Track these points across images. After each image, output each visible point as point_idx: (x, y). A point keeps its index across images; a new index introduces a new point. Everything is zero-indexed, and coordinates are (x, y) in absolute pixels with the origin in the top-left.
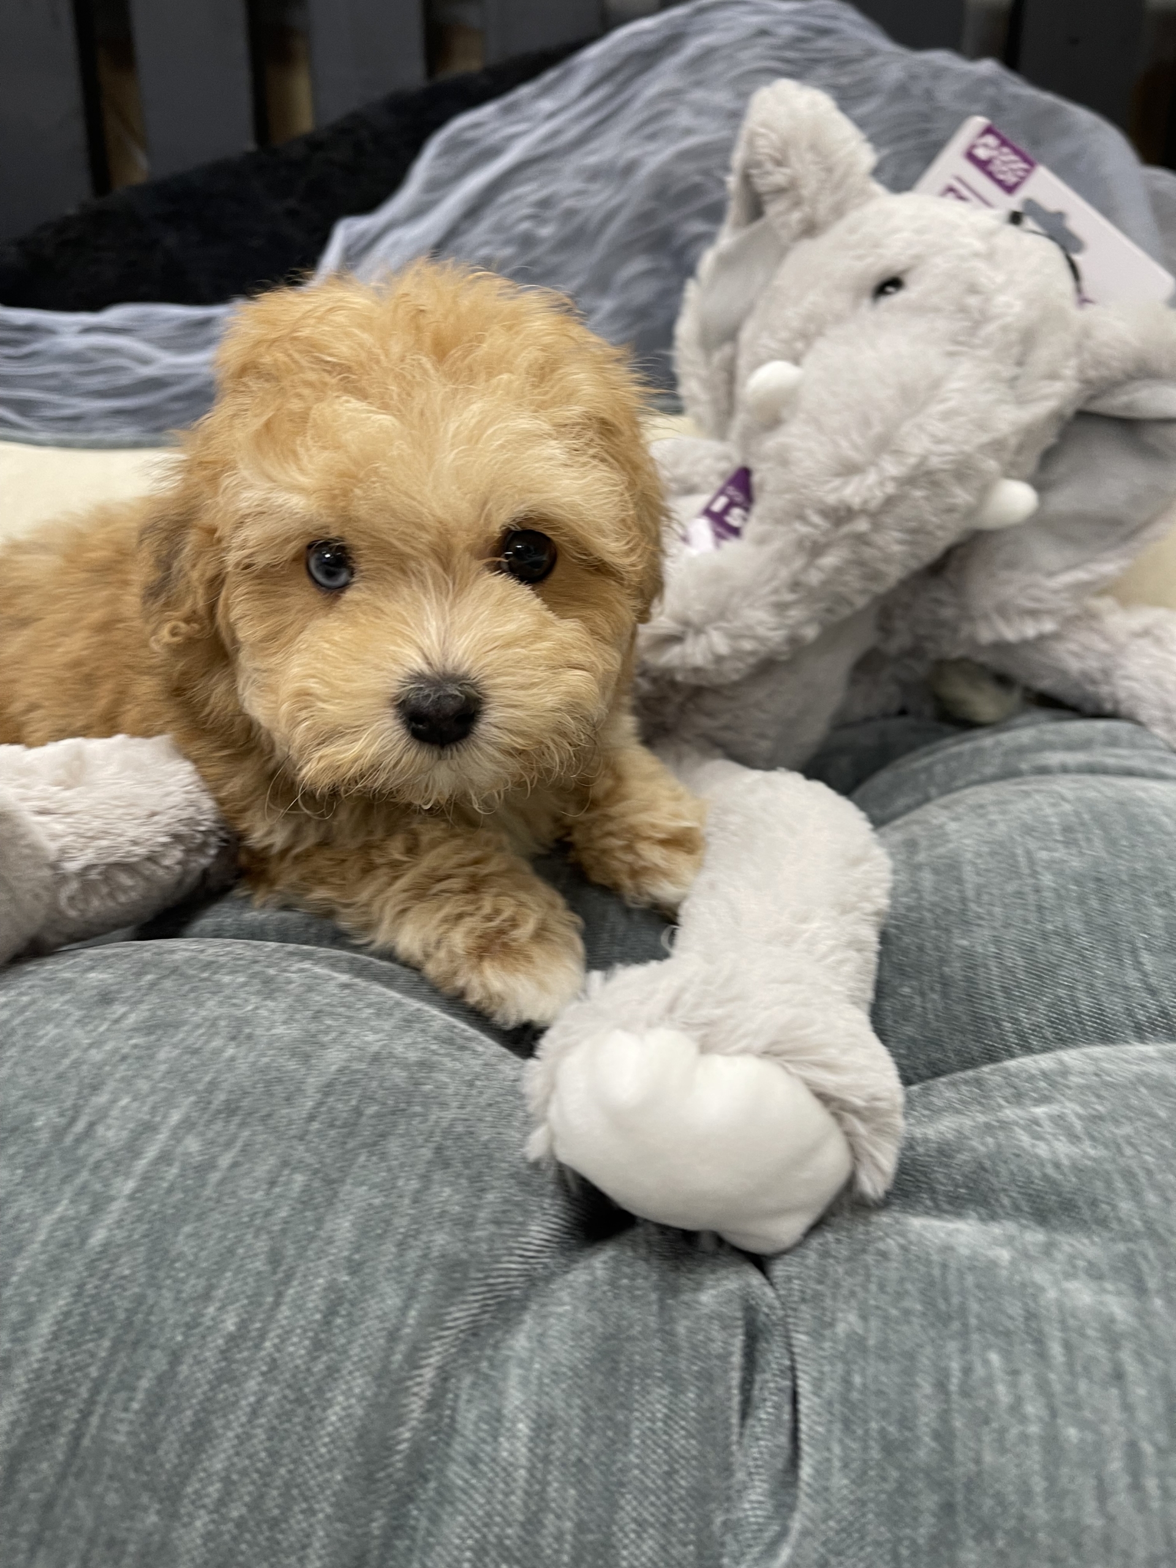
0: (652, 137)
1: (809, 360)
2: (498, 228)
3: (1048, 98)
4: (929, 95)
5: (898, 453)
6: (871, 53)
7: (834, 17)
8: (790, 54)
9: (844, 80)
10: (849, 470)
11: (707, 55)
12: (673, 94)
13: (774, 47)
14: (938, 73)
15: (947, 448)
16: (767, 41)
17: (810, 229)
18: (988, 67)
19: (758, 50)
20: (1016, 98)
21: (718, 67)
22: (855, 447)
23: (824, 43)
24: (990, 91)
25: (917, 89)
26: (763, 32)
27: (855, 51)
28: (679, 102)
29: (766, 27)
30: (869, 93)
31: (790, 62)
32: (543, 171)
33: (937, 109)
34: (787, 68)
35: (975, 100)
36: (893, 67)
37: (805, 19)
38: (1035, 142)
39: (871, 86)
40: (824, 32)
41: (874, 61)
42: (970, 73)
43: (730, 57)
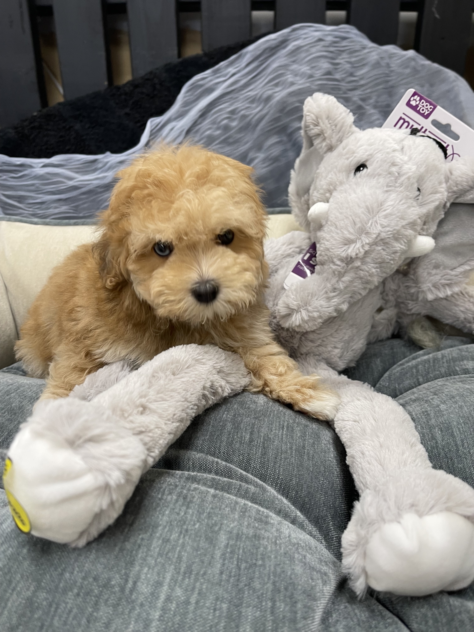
0: (277, 85)
1: (331, 200)
2: (214, 122)
3: (436, 65)
4: (388, 65)
5: (367, 233)
6: (364, 48)
7: (348, 32)
8: (332, 49)
9: (353, 60)
10: (348, 242)
11: (297, 50)
12: (285, 66)
13: (324, 46)
14: (391, 56)
15: (388, 229)
16: (322, 43)
17: (331, 149)
18: (411, 53)
19: (318, 48)
20: (423, 65)
21: (303, 55)
22: (350, 233)
23: (344, 43)
24: (413, 63)
25: (383, 63)
26: (320, 40)
27: (357, 47)
28: (287, 70)
29: (321, 37)
30: (364, 65)
31: (331, 52)
32: (231, 98)
33: (392, 71)
34: (330, 55)
35: (407, 67)
36: (374, 53)
37: (336, 33)
38: (432, 85)
39: (364, 62)
40: (344, 38)
41: (366, 51)
42: (404, 56)
43: (307, 51)
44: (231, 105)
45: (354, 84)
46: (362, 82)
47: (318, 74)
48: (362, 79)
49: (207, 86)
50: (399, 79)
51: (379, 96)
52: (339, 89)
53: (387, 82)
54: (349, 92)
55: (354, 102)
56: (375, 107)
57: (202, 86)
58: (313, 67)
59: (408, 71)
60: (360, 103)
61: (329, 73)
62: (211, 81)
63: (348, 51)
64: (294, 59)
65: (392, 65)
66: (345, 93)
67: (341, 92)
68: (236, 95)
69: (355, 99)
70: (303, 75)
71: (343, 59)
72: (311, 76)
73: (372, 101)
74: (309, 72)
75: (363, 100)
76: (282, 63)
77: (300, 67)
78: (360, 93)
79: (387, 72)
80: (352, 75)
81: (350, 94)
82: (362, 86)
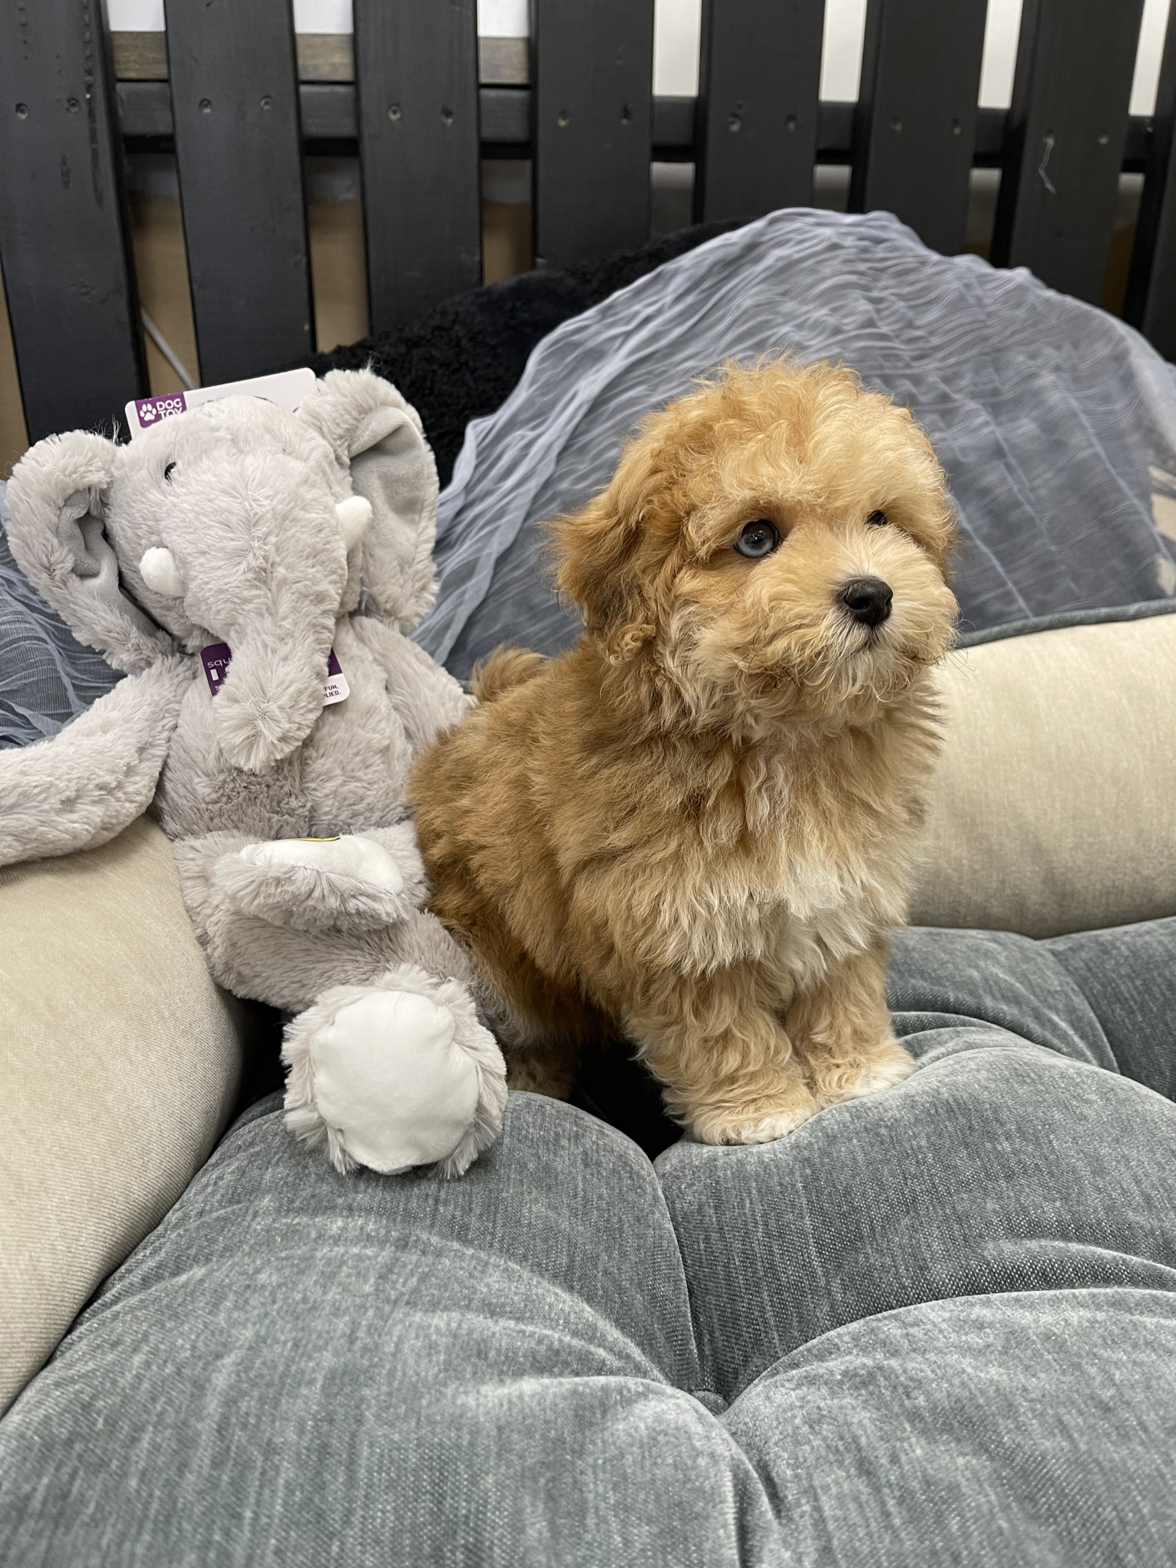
0: (760, 346)
3: (1070, 301)
4: (981, 302)
6: (923, 263)
7: (883, 228)
8: (862, 267)
9: (906, 290)
11: (787, 268)
12: (769, 305)
13: (846, 261)
14: (982, 279)
16: (840, 254)
18: (1021, 275)
19: (835, 264)
20: (1047, 301)
21: (805, 280)
23: (880, 252)
26: (835, 247)
27: (910, 262)
28: (777, 313)
29: (835, 240)
30: (930, 303)
31: (861, 273)
32: (649, 373)
33: (989, 315)
34: (863, 281)
35: (1018, 305)
36: (948, 276)
37: (862, 230)
38: (1076, 345)
39: (932, 295)
40: (878, 241)
41: (928, 270)
42: (1010, 280)
43: (812, 271)
44: (654, 389)
45: (920, 344)
46: (935, 341)
47: (850, 323)
48: (932, 333)
49: (591, 344)
50: (1008, 332)
51: (977, 371)
52: (897, 357)
53: (986, 339)
54: (915, 364)
55: (932, 387)
56: (973, 396)
57: (576, 345)
58: (834, 310)
59: (1021, 313)
60: (946, 388)
61: (870, 323)
62: (598, 333)
63: (892, 270)
64: (785, 287)
65: (987, 301)
66: (908, 366)
67: (900, 364)
68: (660, 367)
69: (933, 378)
70: (817, 326)
71: (886, 288)
72: (837, 331)
73: (964, 383)
74: (832, 320)
75: (947, 380)
76: (762, 298)
77: (805, 309)
78: (937, 364)
79: (982, 317)
80: (910, 325)
81: (918, 368)
82: (937, 349)
